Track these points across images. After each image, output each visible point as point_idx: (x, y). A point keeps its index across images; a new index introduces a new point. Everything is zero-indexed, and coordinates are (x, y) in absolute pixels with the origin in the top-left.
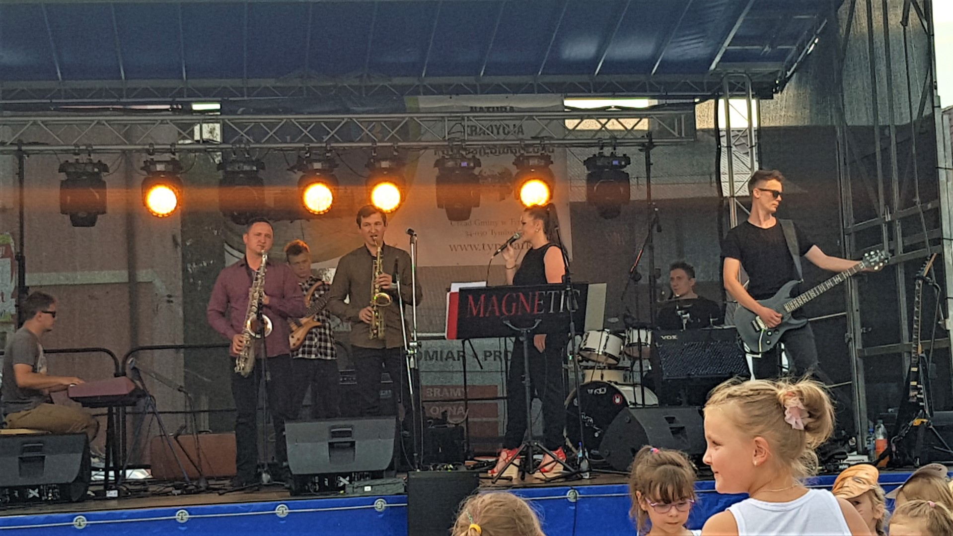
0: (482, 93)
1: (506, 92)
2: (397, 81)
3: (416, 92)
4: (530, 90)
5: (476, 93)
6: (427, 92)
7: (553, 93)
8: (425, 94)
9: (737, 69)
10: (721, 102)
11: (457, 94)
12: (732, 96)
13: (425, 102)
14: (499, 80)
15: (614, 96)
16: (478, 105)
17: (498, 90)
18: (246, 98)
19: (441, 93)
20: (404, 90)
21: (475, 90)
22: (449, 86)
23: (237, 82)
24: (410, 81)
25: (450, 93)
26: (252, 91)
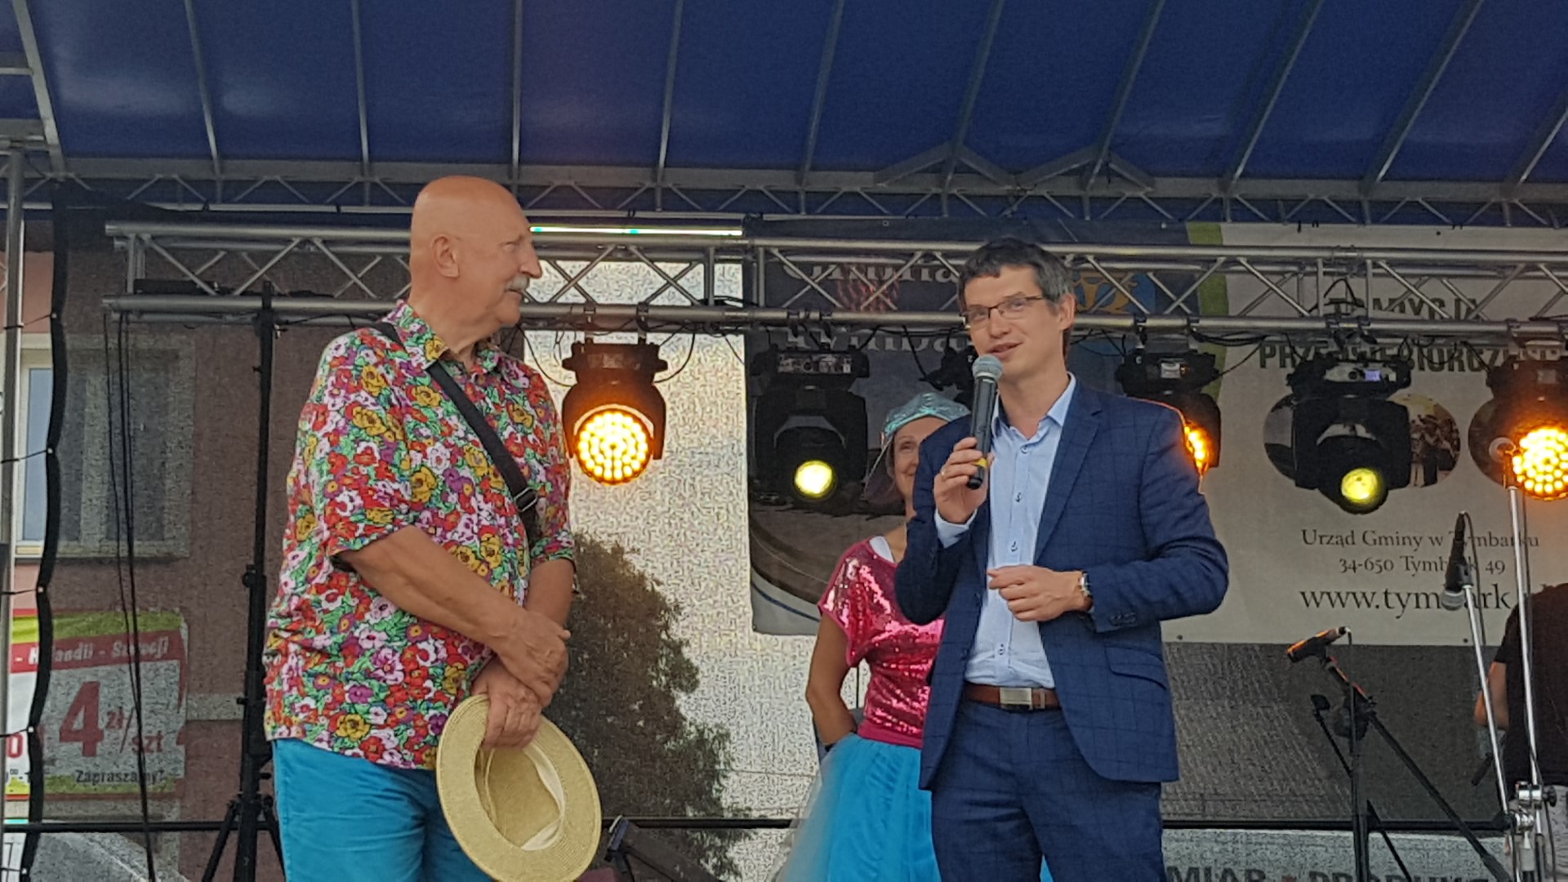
0: (1376, 221)
1: (1436, 221)
2: (1169, 187)
3: (1215, 212)
4: (1493, 217)
5: (1361, 221)
6: (1243, 214)
7: (1551, 225)
8: (1235, 220)
11: (1316, 223)
13: (1238, 237)
14: (1417, 192)
18: (802, 216)
19: (1276, 219)
21: (1355, 213)
22: (1290, 203)
23: (783, 180)
24: (1205, 188)
25: (1299, 220)
26: (816, 201)
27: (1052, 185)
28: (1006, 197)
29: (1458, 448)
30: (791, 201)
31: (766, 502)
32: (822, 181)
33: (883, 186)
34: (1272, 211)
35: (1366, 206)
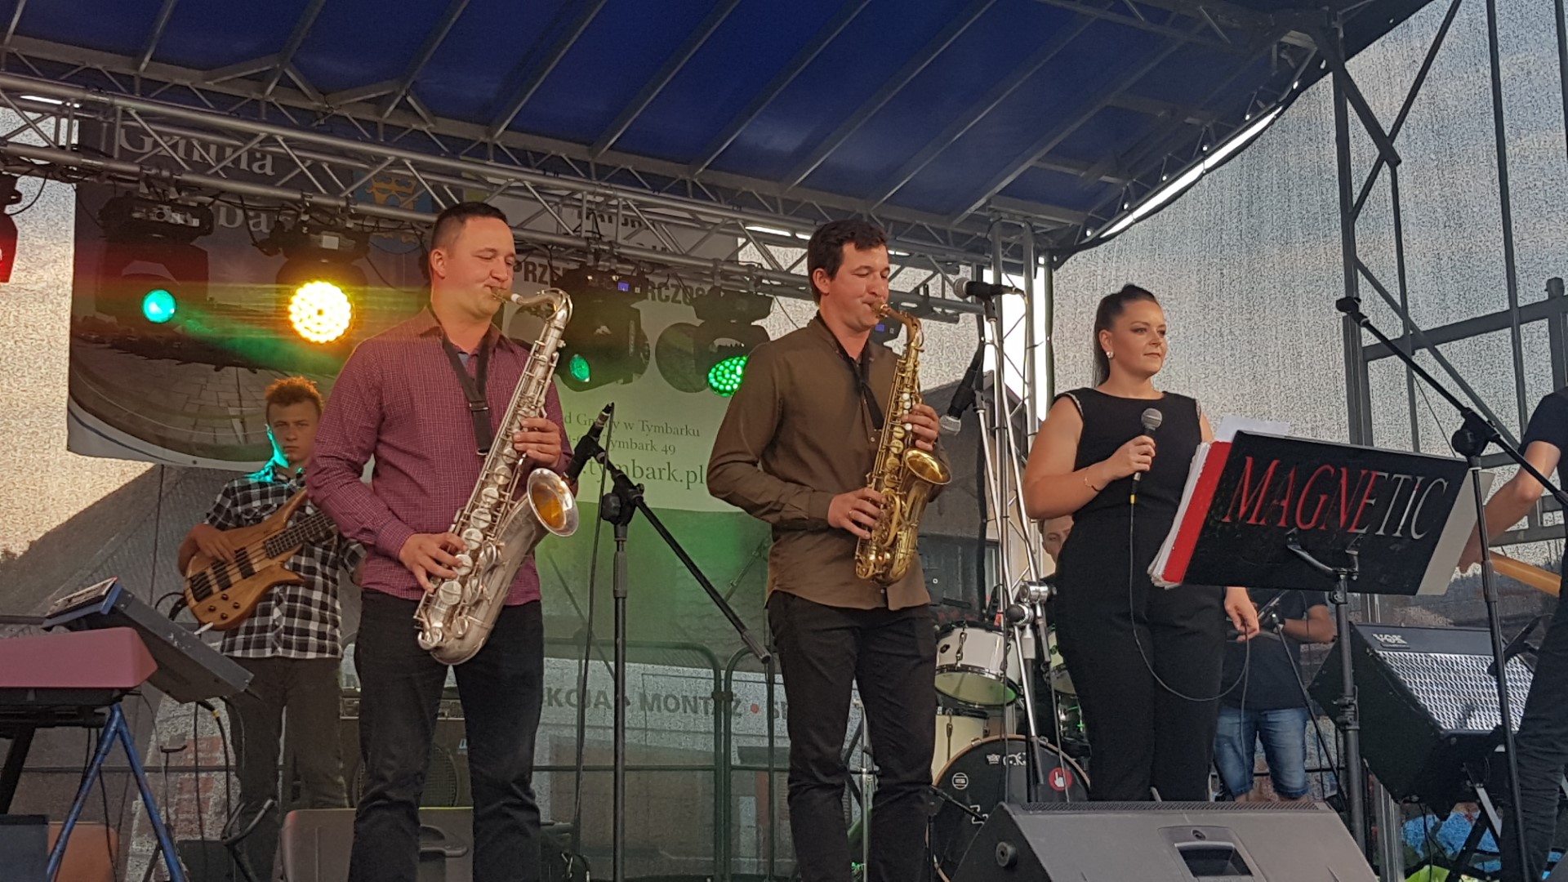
2: (448, 127)
4: (681, 188)
5: (589, 177)
8: (496, 160)
9: (1013, 212)
11: (557, 173)
14: (630, 163)
21: (585, 170)
22: (538, 154)
23: (120, 64)
24: (474, 132)
31: (86, 340)
33: (210, 85)
34: (524, 158)
35: (591, 166)
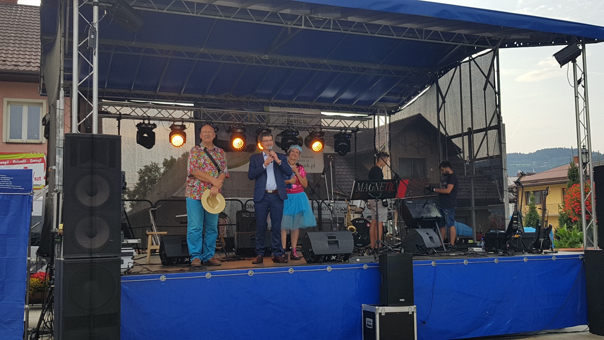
0: (292, 107)
1: (300, 107)
2: (262, 100)
3: (268, 105)
4: (309, 107)
5: (290, 107)
6: (272, 105)
7: (317, 109)
8: (271, 106)
9: (382, 105)
10: (376, 117)
11: (283, 107)
12: (380, 115)
13: (272, 109)
14: (298, 103)
15: (338, 112)
16: (291, 112)
17: (297, 106)
18: (204, 102)
19: (277, 106)
20: (263, 104)
21: (289, 106)
22: (280, 103)
23: (201, 96)
24: (266, 100)
25: (280, 106)
26: (206, 100)
27: (243, 99)
28: (236, 101)
29: (303, 143)
30: (202, 100)
32: (207, 97)
33: (217, 98)
34: (276, 105)
35: (290, 105)
